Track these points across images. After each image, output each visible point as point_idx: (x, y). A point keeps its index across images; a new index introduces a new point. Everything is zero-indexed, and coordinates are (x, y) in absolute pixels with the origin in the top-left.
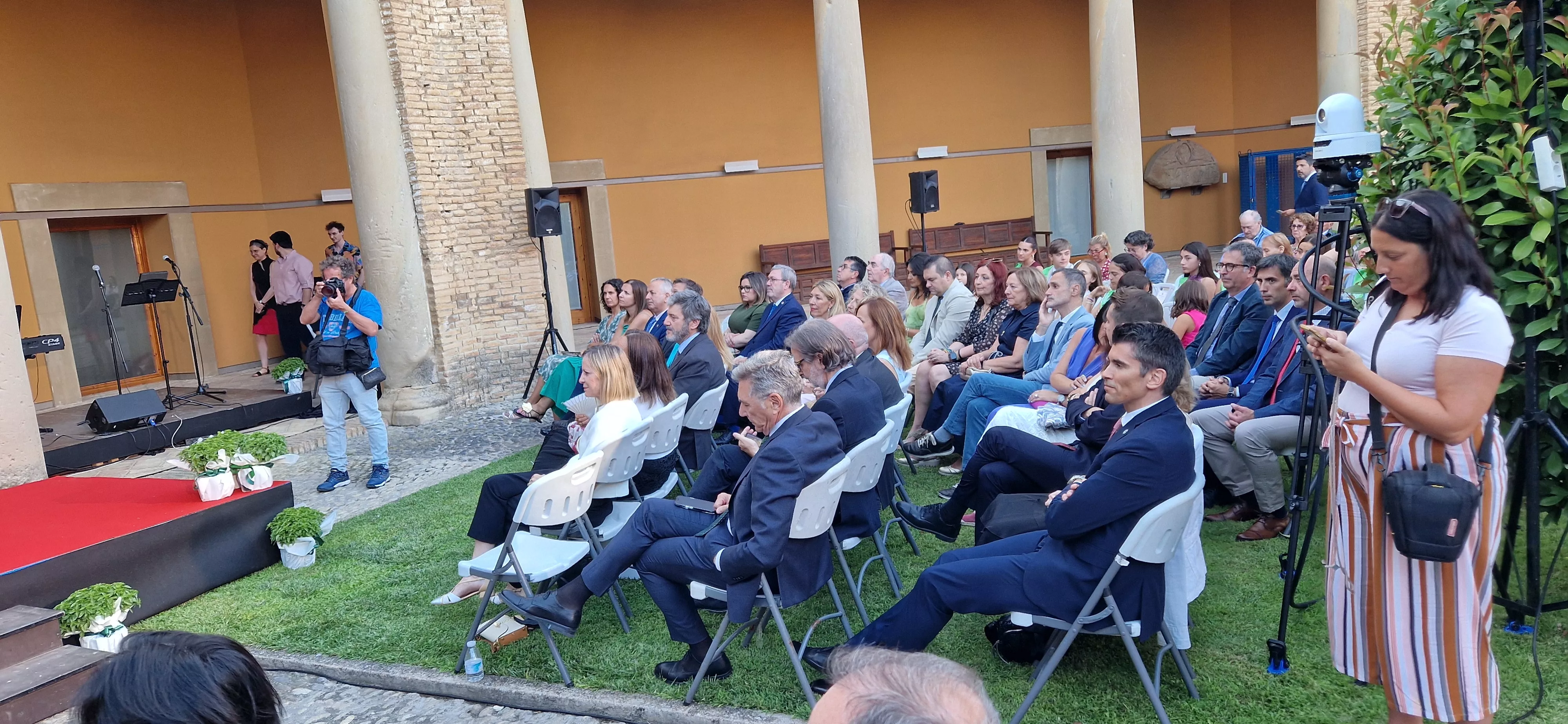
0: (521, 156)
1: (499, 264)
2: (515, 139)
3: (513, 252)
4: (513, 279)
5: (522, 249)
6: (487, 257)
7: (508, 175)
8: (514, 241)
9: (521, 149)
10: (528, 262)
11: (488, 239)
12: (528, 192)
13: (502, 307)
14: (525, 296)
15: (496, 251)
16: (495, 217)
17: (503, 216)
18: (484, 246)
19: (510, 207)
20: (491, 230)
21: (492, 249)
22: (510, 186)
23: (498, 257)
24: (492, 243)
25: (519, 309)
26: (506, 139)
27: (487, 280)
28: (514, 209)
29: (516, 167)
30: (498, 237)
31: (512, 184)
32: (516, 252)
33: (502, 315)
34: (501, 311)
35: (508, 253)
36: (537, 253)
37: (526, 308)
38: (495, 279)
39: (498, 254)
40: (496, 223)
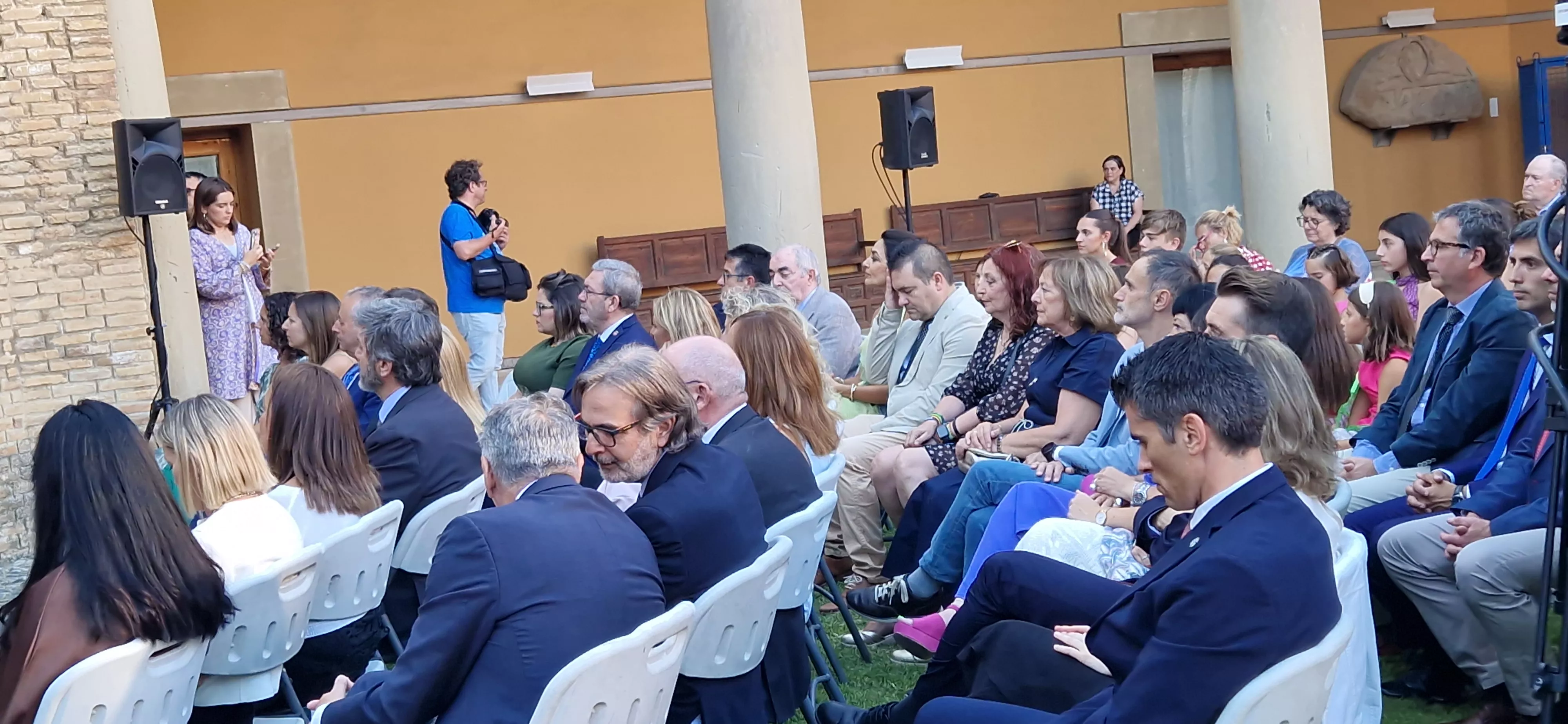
0: (106, 58)
1: (61, 270)
2: (95, 23)
3: (89, 248)
4: (88, 300)
5: (107, 240)
6: (38, 256)
7: (79, 94)
8: (92, 225)
9: (107, 44)
10: (120, 267)
11: (38, 221)
12: (120, 127)
13: (66, 356)
14: (112, 335)
15: (53, 245)
16: (52, 177)
17: (70, 177)
18: (29, 234)
19: (84, 157)
20: (44, 204)
21: (46, 241)
22: (83, 117)
23: (58, 257)
24: (46, 228)
25: (100, 360)
26: (75, 25)
27: (37, 303)
28: (92, 161)
29: (94, 79)
30: (60, 216)
31: (88, 112)
32: (96, 247)
33: (65, 373)
34: (64, 365)
35: (78, 249)
36: (139, 249)
37: (116, 358)
38: (52, 301)
39: (59, 251)
40: (54, 189)
